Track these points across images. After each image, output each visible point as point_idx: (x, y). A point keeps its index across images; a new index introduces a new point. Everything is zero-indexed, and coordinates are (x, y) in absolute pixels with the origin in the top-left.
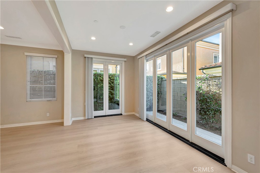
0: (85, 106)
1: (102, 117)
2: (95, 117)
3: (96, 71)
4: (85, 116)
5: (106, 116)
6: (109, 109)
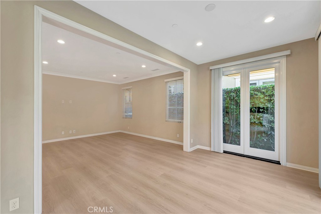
1: (237, 155)
2: (225, 152)
3: (255, 84)
5: (244, 157)
6: (251, 147)
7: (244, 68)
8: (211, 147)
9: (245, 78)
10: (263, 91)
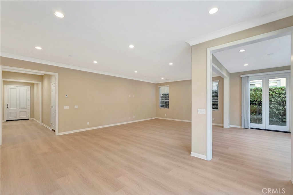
0: (241, 117)
2: (251, 128)
4: (241, 125)
6: (270, 124)
7: (265, 77)
8: (242, 126)
9: (266, 83)
10: (275, 90)
